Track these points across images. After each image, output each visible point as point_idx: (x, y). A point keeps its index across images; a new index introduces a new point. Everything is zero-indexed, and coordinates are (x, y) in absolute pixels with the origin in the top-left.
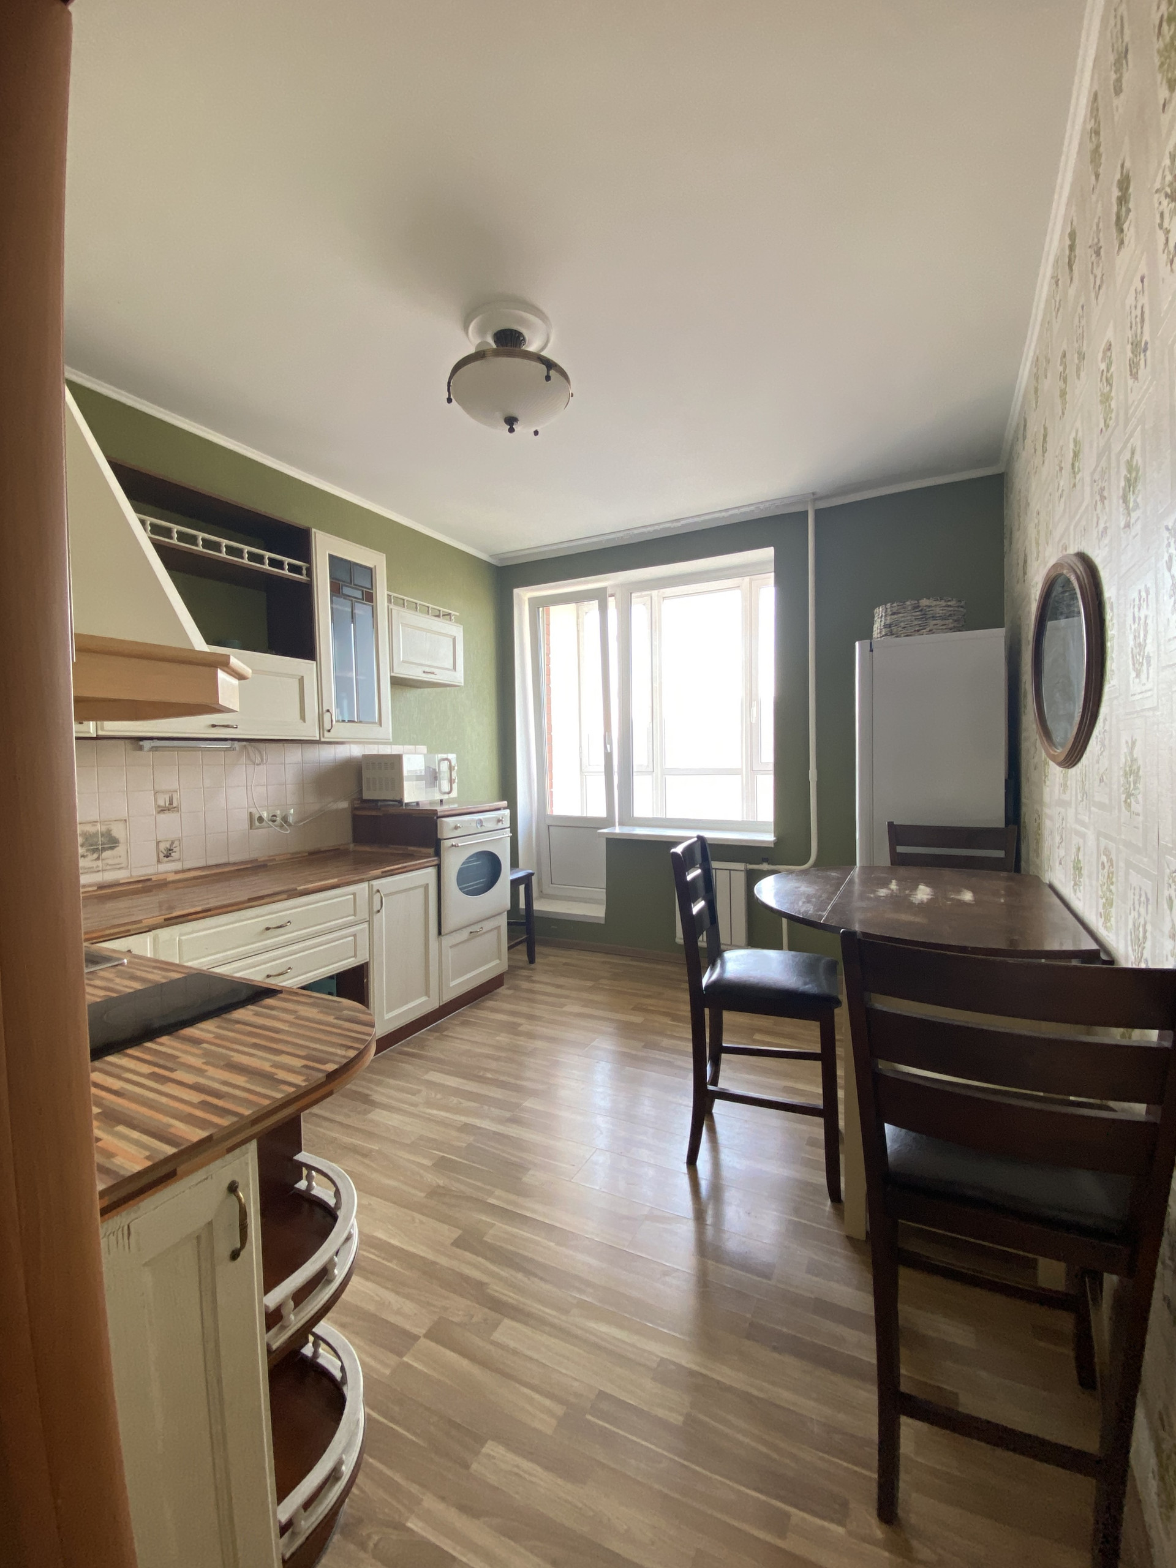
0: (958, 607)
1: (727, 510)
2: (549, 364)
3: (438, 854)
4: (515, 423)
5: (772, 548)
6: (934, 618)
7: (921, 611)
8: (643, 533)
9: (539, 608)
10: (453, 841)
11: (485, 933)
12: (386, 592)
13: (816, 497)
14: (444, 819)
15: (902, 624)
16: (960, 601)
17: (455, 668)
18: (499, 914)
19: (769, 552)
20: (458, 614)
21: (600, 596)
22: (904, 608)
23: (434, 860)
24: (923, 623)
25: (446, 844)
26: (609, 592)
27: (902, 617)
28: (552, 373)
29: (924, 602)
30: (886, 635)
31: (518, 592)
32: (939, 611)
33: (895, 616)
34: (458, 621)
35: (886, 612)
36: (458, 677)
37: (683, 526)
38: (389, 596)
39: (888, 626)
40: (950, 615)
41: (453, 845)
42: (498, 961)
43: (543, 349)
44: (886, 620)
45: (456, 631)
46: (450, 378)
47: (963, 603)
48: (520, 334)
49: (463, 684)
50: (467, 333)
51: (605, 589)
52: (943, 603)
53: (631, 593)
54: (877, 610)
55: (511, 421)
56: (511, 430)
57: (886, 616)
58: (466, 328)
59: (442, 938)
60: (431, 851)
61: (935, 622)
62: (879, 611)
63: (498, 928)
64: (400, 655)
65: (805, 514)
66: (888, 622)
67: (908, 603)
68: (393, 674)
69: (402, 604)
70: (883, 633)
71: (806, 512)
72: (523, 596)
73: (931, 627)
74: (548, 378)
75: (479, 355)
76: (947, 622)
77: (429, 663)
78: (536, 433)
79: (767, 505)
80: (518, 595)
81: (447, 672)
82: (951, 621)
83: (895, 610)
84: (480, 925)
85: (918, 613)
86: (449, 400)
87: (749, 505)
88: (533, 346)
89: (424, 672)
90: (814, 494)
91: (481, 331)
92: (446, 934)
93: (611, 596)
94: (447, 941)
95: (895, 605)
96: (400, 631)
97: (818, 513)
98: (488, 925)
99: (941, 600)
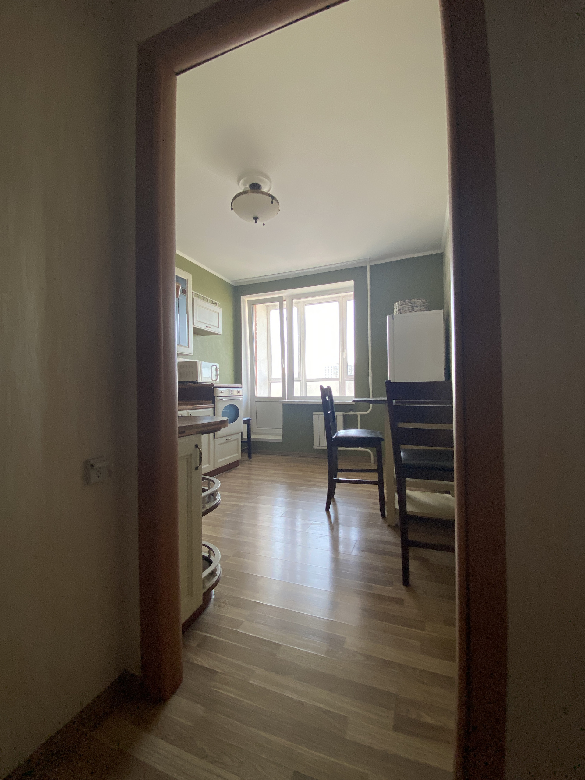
0: (426, 302)
1: (334, 264)
2: (273, 197)
3: (214, 403)
4: (257, 219)
5: (353, 281)
6: (417, 306)
7: (412, 304)
8: (300, 273)
9: (252, 305)
10: (220, 398)
11: (232, 441)
12: (192, 291)
13: (370, 260)
14: (217, 388)
15: (405, 309)
16: (426, 300)
17: (218, 326)
18: (238, 433)
19: (351, 283)
20: (220, 303)
21: (280, 300)
22: (405, 303)
23: (212, 405)
24: (413, 308)
25: (217, 399)
26: (284, 298)
27: (405, 306)
28: (274, 201)
29: (413, 300)
30: (398, 314)
31: (243, 297)
32: (418, 304)
33: (402, 306)
34: (220, 306)
35: (398, 304)
36: (220, 331)
37: (316, 270)
38: (193, 293)
39: (399, 310)
40: (423, 306)
41: (220, 400)
42: (237, 454)
43: (269, 190)
44: (398, 308)
45: (220, 311)
46: (233, 201)
47: (428, 301)
48: (260, 186)
49: (222, 334)
50: (239, 184)
51: (282, 297)
52: (420, 301)
53: (293, 300)
54: (395, 304)
55: (256, 219)
56: (256, 222)
57: (398, 306)
58: (239, 182)
59: (215, 440)
60: (211, 401)
61: (417, 308)
62: (396, 305)
63: (238, 439)
64: (197, 319)
65: (366, 267)
66: (399, 308)
67: (407, 301)
68: (194, 326)
69: (198, 296)
70: (398, 313)
71: (367, 266)
72: (246, 299)
73: (416, 310)
74: (272, 202)
75: (245, 192)
76: (422, 308)
77: (208, 323)
78: (264, 224)
79: (351, 263)
80: (244, 300)
81: (216, 328)
82: (423, 308)
83: (402, 304)
84: (231, 437)
85: (411, 305)
86: (232, 209)
87: (343, 263)
88: (265, 190)
89: (206, 326)
90: (369, 258)
91: (244, 184)
92: (217, 438)
93: (285, 300)
94: (218, 441)
95: (402, 301)
96: (197, 309)
97: (371, 267)
98: (234, 437)
99: (419, 299)
